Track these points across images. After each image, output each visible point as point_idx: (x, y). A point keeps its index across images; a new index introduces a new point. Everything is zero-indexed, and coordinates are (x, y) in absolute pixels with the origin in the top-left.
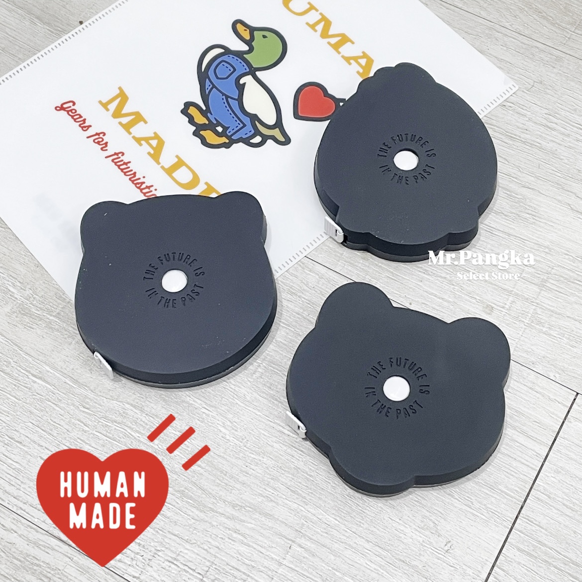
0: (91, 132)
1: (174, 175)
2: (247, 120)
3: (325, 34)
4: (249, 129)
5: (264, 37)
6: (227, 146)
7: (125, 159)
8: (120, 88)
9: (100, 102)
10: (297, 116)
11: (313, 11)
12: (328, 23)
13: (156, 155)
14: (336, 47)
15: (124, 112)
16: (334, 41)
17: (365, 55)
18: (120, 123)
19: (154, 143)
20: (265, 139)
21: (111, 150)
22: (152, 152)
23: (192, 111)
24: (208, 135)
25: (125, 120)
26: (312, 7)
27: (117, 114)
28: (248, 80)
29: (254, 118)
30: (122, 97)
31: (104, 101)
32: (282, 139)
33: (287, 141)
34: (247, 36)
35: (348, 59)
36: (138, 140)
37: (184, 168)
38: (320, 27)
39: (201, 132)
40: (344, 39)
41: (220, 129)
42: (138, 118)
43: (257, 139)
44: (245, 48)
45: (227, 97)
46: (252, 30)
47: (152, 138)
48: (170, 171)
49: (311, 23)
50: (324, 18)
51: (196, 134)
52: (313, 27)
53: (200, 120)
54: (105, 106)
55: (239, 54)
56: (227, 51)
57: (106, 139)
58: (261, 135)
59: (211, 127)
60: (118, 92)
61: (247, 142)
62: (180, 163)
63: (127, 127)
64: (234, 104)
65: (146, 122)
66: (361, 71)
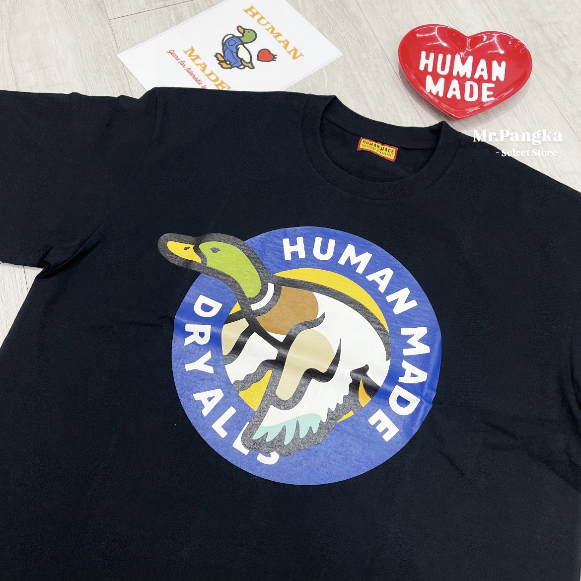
0: (179, 61)
1: (210, 77)
2: (239, 60)
3: (272, 32)
4: (239, 63)
5: (249, 32)
6: (230, 68)
7: (191, 70)
8: (192, 47)
9: (184, 51)
10: (258, 59)
11: (268, 24)
12: (273, 29)
13: (203, 70)
14: (276, 37)
15: (193, 54)
16: (275, 35)
17: (286, 40)
18: (191, 59)
19: (203, 66)
20: (245, 67)
21: (187, 67)
22: (202, 69)
23: (218, 56)
24: (223, 64)
25: (193, 58)
26: (268, 23)
27: (190, 55)
28: (241, 47)
29: (242, 60)
30: (193, 50)
31: (185, 51)
32: (252, 67)
33: (253, 68)
34: (242, 31)
35: (280, 42)
36: (197, 65)
37: (213, 75)
38: (270, 30)
39: (221, 63)
40: (279, 35)
41: (228, 63)
42: (198, 57)
43: (242, 67)
44: (241, 35)
45: (232, 52)
46: (244, 29)
47: (202, 64)
48: (208, 76)
49: (267, 28)
50: (272, 27)
51: (219, 64)
52: (268, 30)
53: (221, 59)
54: (186, 52)
55: (239, 38)
56: (234, 36)
57: (185, 64)
58: (244, 65)
59: (225, 62)
60: (191, 48)
61: (238, 67)
62: (212, 73)
63: (193, 60)
64: (235, 54)
65: (200, 59)
66: (284, 46)
